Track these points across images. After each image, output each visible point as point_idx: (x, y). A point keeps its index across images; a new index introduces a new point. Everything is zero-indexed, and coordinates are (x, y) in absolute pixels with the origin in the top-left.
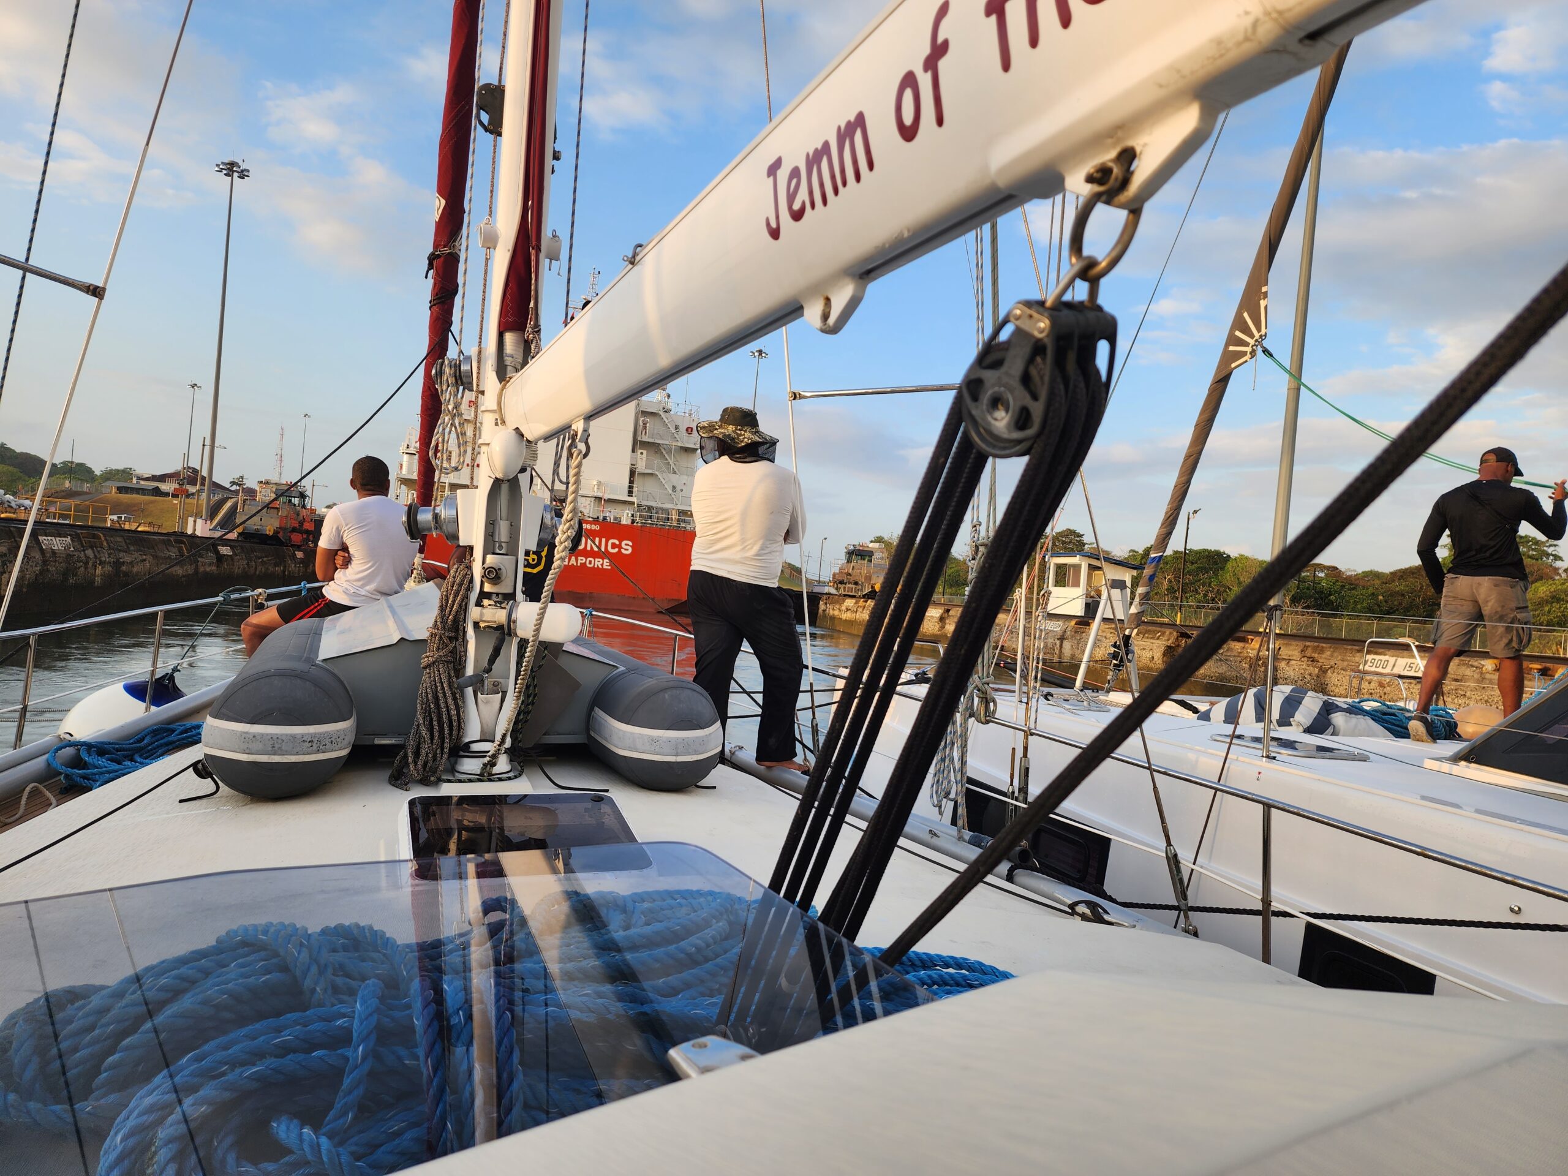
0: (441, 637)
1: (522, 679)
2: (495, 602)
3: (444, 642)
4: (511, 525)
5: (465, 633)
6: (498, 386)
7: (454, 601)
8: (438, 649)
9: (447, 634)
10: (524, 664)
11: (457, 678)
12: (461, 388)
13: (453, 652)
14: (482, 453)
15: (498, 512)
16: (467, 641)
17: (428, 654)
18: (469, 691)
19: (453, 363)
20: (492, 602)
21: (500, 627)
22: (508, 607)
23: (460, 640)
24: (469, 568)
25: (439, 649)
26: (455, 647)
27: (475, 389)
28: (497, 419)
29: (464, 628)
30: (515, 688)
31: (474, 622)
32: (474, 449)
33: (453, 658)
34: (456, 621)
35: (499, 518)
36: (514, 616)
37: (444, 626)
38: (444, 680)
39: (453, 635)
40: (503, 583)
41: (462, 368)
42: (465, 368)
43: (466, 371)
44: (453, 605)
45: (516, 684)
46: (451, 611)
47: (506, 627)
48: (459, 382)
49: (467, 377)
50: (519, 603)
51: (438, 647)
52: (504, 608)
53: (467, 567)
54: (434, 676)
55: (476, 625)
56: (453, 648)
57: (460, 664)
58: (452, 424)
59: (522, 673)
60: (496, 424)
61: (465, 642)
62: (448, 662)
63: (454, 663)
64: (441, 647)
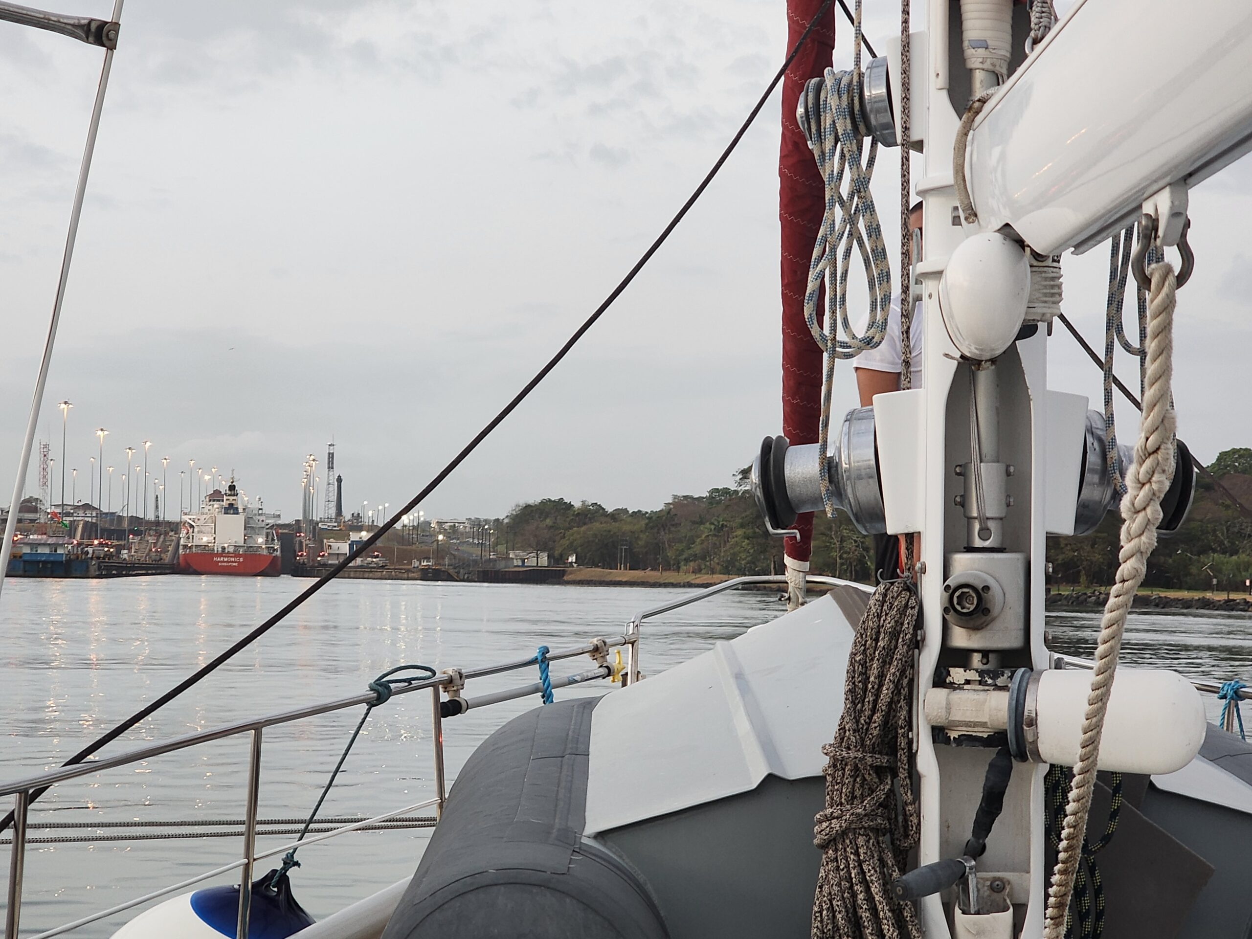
0: (856, 768)
1: (1062, 872)
2: (981, 673)
3: (864, 779)
4: (1008, 474)
5: (912, 757)
6: (955, 123)
7: (881, 676)
8: (852, 798)
9: (869, 760)
10: (1064, 833)
11: (903, 871)
12: (867, 141)
13: (889, 804)
14: (925, 297)
15: (974, 444)
16: (919, 777)
17: (829, 811)
18: (933, 903)
19: (845, 81)
20: (973, 675)
21: (998, 739)
22: (1014, 685)
23: (903, 774)
24: (912, 588)
25: (854, 797)
26: (891, 791)
27: (899, 140)
28: (956, 209)
29: (910, 743)
30: (1047, 896)
31: (934, 728)
32: (905, 289)
33: (889, 819)
34: (889, 727)
35: (975, 455)
36: (1029, 705)
37: (863, 740)
38: (872, 876)
39: (884, 760)
40: (997, 625)
41: (867, 93)
42: (874, 91)
43: (876, 100)
44: (881, 685)
45: (1048, 884)
46: (875, 702)
47: (1011, 736)
48: (862, 128)
49: (878, 111)
50: (1040, 673)
51: (852, 792)
52: (1004, 688)
53: (908, 589)
54: (847, 866)
55: (939, 734)
56: (888, 795)
57: (906, 836)
58: (851, 234)
59: (1062, 856)
60: (956, 221)
61: (915, 779)
62: (877, 831)
63: (892, 834)
64: (858, 793)
